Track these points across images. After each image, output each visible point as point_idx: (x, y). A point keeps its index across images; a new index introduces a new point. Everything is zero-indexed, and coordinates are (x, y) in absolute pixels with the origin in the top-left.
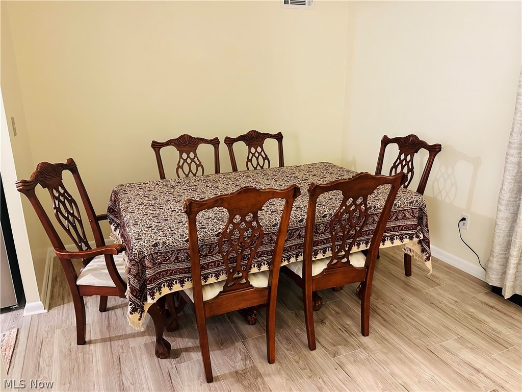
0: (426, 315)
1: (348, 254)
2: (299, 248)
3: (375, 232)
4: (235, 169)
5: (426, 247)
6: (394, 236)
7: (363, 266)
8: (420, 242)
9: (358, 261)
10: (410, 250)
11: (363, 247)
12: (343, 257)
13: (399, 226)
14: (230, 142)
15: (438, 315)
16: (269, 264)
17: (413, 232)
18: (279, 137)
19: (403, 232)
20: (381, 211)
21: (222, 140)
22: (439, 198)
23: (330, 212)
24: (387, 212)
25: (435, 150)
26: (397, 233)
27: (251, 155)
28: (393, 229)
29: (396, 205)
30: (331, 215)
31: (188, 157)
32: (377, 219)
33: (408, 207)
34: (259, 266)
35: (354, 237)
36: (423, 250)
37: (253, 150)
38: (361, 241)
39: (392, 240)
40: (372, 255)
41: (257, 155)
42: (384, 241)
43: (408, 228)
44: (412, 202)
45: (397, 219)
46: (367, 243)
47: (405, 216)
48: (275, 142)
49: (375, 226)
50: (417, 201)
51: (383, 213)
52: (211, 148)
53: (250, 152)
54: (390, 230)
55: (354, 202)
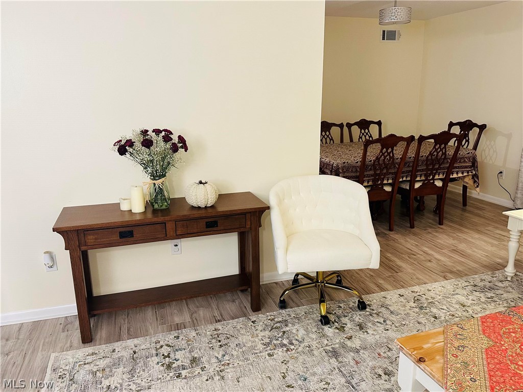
0: (476, 219)
1: (433, 179)
2: (408, 173)
3: (448, 168)
4: (351, 140)
5: (476, 179)
6: (458, 171)
7: (441, 186)
8: (473, 178)
9: (439, 184)
10: (467, 183)
11: (441, 176)
12: (431, 180)
13: (461, 166)
14: (349, 126)
15: (483, 220)
16: (392, 179)
17: (469, 169)
18: (379, 123)
19: (463, 170)
20: (451, 157)
21: (345, 124)
22: (485, 161)
23: (425, 154)
24: (455, 158)
25: (482, 127)
26: (460, 170)
27: (361, 134)
28: (458, 167)
29: (460, 154)
30: (425, 156)
31: (326, 134)
32: (449, 161)
33: (467, 156)
34: (388, 180)
35: (437, 170)
36: (475, 182)
37: (363, 131)
38: (440, 172)
39: (457, 173)
40: (446, 181)
41: (365, 134)
42: (453, 174)
43: (466, 167)
44: (469, 153)
45: (460, 162)
46: (443, 174)
47: (465, 161)
48: (377, 126)
49: (448, 165)
50: (472, 153)
51: (452, 158)
52: (338, 129)
53: (361, 132)
54: (456, 168)
55: (440, 147)
